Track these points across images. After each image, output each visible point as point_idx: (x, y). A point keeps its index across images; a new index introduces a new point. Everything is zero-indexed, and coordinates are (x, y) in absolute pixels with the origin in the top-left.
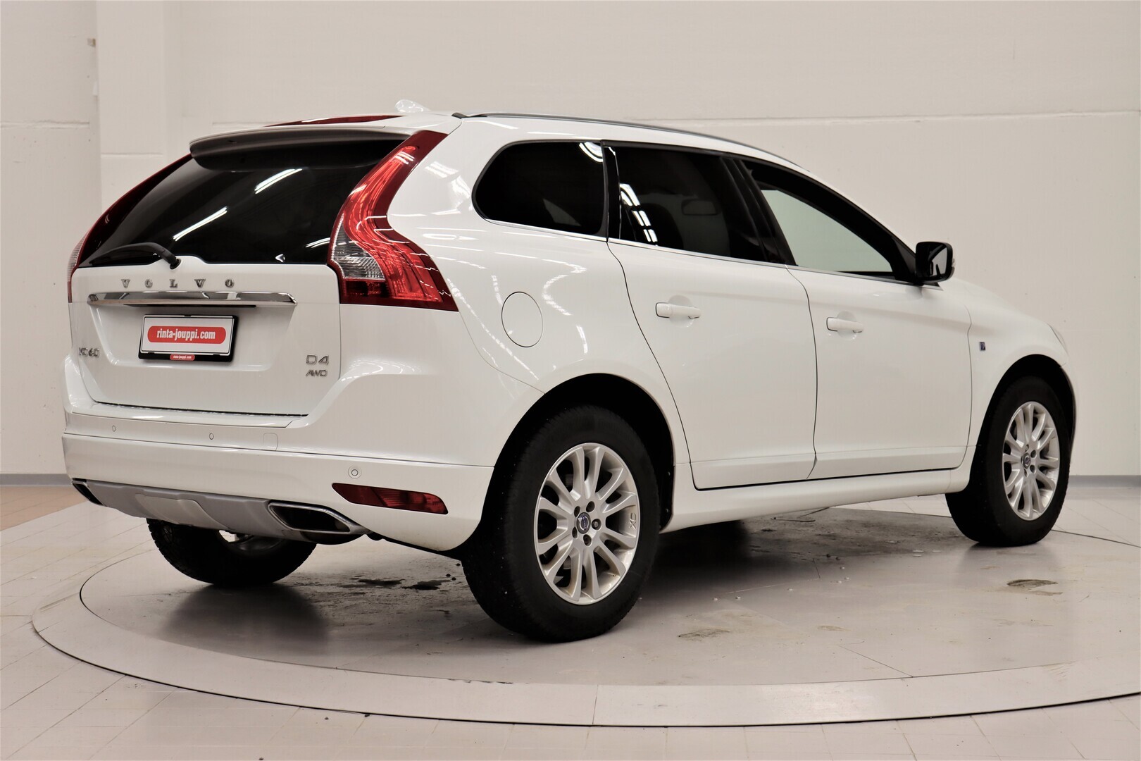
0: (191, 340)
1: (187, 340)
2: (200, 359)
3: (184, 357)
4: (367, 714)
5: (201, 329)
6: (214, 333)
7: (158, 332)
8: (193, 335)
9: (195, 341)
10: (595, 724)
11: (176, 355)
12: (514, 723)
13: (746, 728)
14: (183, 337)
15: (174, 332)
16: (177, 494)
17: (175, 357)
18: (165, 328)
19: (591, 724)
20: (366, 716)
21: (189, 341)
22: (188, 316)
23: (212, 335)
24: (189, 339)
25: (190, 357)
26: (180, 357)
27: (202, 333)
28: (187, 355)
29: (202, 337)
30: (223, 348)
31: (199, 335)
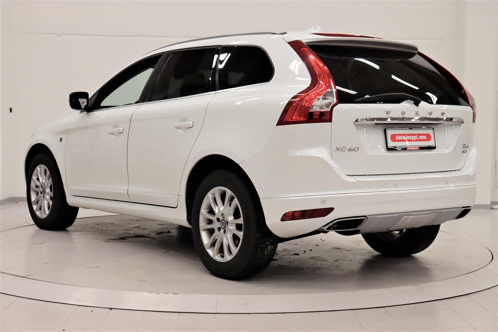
0: (415, 140)
1: (412, 140)
2: (422, 148)
3: (414, 148)
4: (111, 309)
5: (418, 135)
6: (425, 136)
7: (396, 137)
8: (415, 138)
9: (416, 140)
10: (217, 312)
11: (409, 147)
12: (180, 312)
13: (285, 314)
14: (410, 139)
15: (405, 136)
16: (429, 212)
17: (409, 148)
18: (400, 135)
19: (215, 312)
20: (110, 310)
21: (414, 141)
22: (411, 129)
23: (424, 137)
24: (414, 140)
25: (417, 148)
26: (412, 148)
27: (420, 136)
28: (415, 147)
29: (420, 139)
30: (431, 143)
31: (418, 137)
